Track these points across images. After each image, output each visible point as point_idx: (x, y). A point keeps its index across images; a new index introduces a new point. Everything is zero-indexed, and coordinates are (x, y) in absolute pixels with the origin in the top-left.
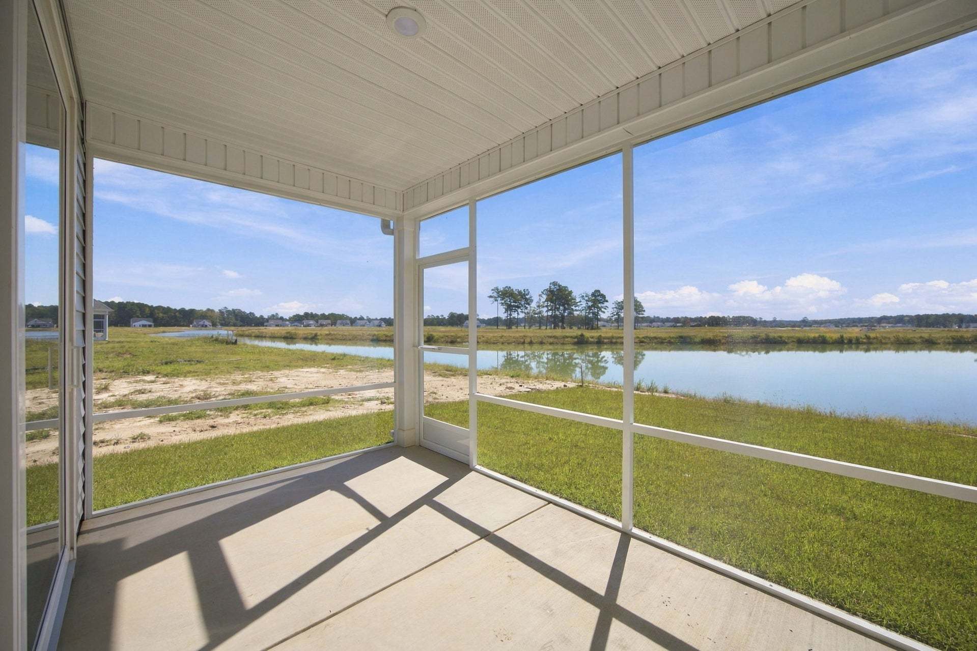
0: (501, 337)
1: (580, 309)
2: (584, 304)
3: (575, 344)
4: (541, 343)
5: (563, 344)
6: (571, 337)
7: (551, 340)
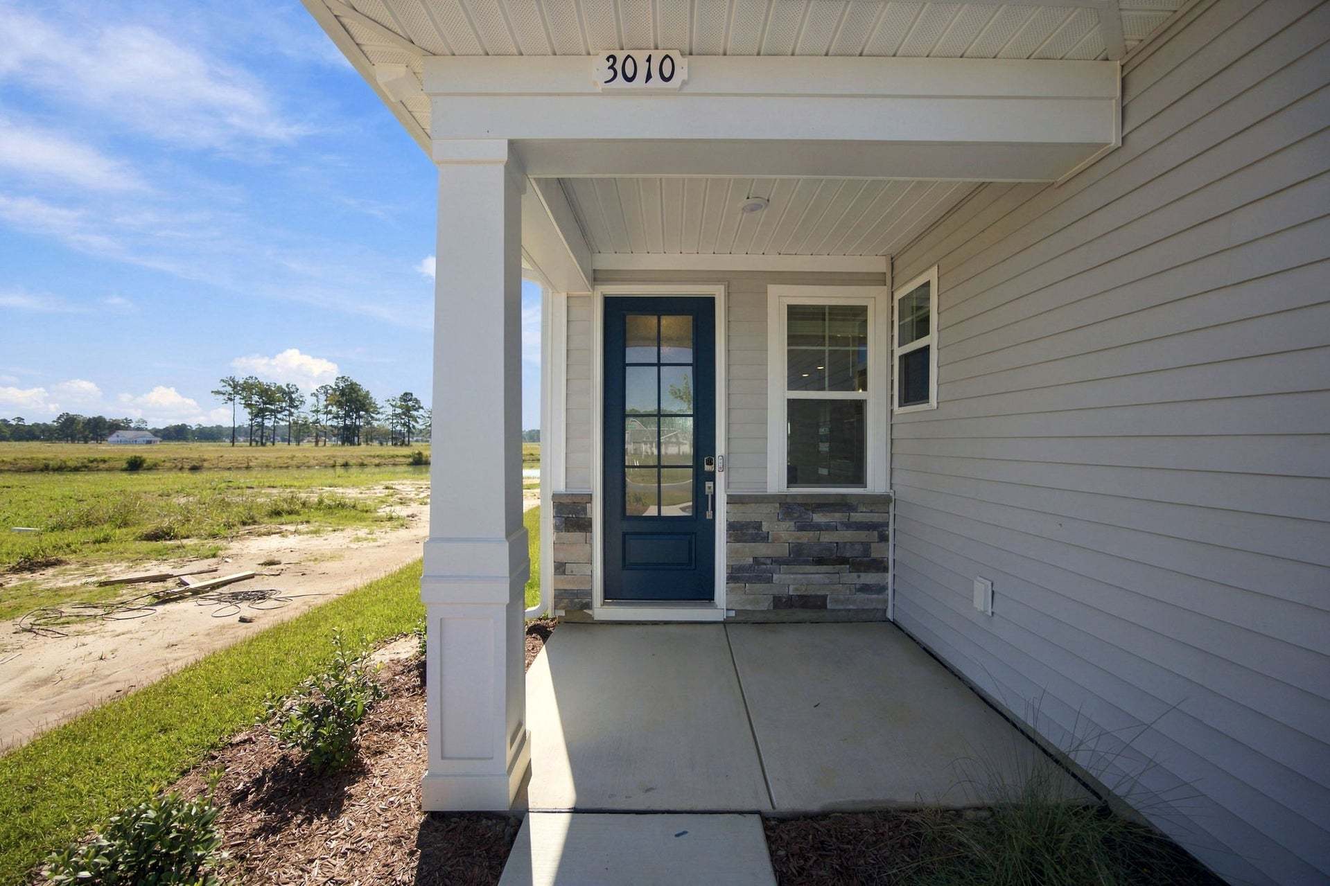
0: (292, 458)
1: (384, 418)
2: (390, 411)
3: (410, 464)
4: (362, 465)
5: (394, 465)
6: (404, 456)
7: (377, 461)
